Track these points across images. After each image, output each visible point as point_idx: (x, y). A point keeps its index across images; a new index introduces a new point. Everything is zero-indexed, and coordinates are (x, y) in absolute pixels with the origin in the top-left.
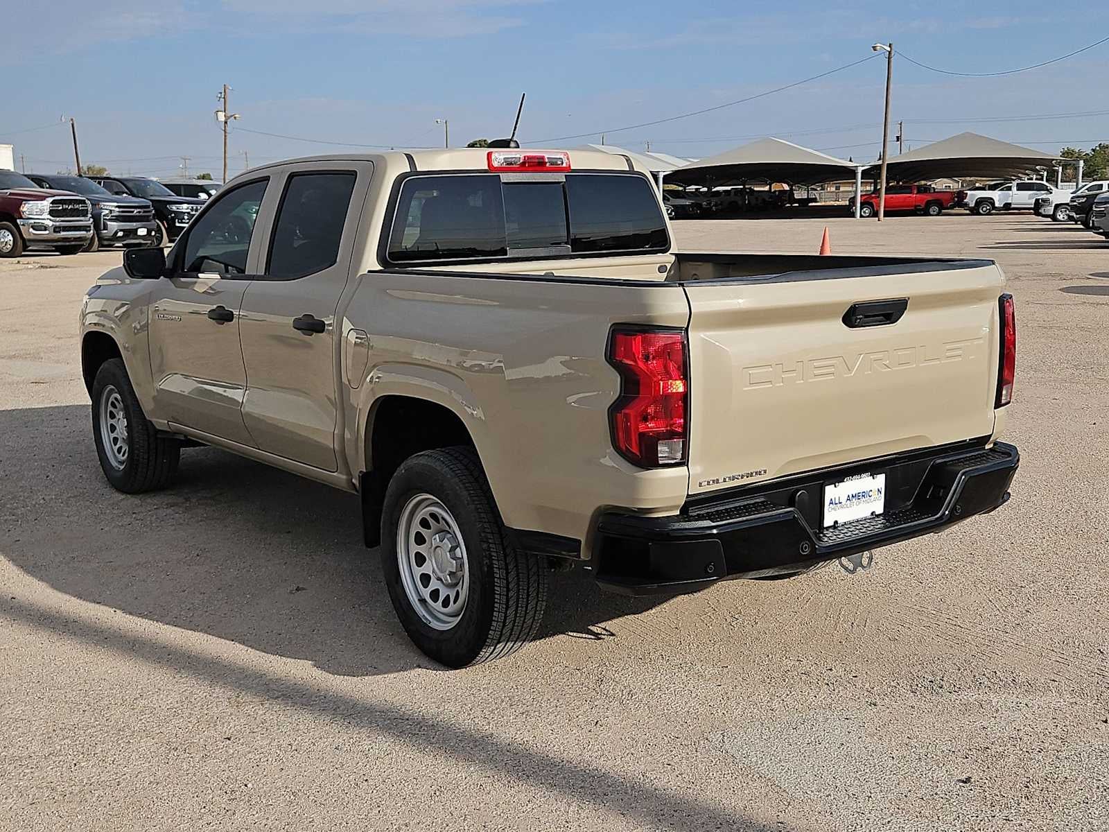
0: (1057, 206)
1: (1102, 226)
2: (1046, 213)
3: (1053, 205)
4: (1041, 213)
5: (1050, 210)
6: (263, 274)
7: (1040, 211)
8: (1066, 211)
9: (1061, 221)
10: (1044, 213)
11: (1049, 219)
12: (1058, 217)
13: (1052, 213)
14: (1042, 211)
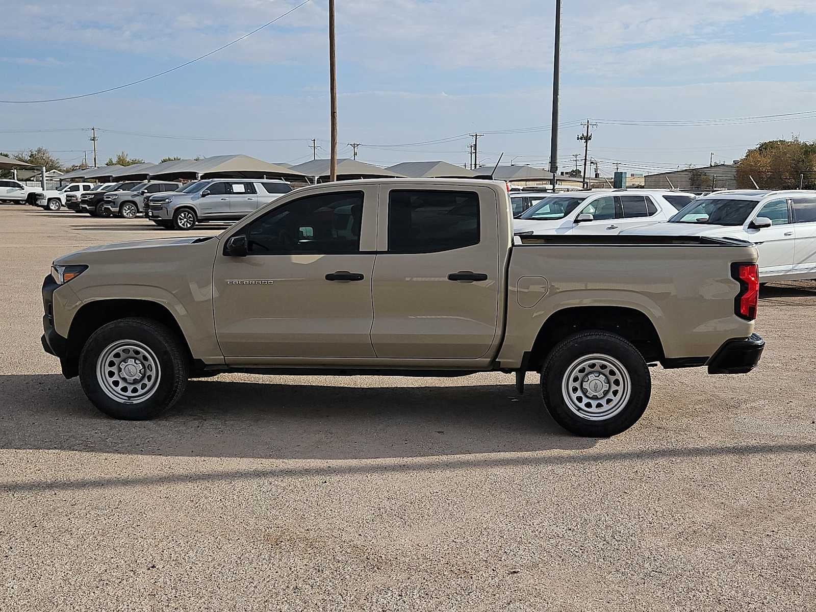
0: (49, 200)
1: (160, 215)
2: (42, 204)
3: (47, 199)
4: (38, 204)
5: (45, 202)
6: (387, 250)
7: (37, 202)
8: (56, 203)
9: (53, 210)
10: (40, 204)
11: (42, 209)
12: (51, 207)
13: (46, 204)
14: (38, 202)
